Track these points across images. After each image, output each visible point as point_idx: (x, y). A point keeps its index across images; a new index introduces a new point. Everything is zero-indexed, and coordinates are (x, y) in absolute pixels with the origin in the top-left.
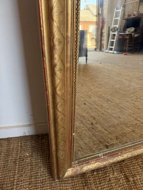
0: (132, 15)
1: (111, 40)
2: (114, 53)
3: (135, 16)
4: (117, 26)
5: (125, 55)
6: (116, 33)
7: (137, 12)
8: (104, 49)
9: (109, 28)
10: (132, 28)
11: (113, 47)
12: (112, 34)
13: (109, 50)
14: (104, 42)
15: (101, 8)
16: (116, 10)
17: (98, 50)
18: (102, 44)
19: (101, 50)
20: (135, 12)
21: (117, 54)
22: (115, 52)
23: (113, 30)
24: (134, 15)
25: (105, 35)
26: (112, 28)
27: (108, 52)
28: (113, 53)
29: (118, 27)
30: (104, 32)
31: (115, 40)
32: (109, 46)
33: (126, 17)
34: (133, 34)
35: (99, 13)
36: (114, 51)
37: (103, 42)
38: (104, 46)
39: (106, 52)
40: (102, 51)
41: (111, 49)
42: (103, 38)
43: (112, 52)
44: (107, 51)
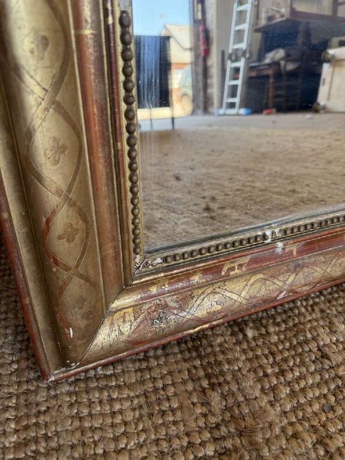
0: (277, 16)
1: (229, 83)
2: (241, 115)
3: (284, 19)
4: (243, 46)
5: (268, 114)
6: (241, 64)
7: (289, 9)
8: (214, 108)
9: (223, 53)
10: (278, 52)
11: (237, 100)
12: (231, 68)
13: (227, 108)
14: (214, 91)
15: (200, 5)
16: (237, 7)
17: (200, 111)
18: (209, 96)
19: (206, 110)
20: (283, 10)
21: (248, 114)
22: (242, 111)
23: (233, 58)
24: (282, 16)
25: (214, 71)
26: (230, 51)
27: (224, 115)
28: (238, 114)
29: (244, 48)
30: (212, 66)
31: (239, 82)
32: (228, 97)
33: (263, 22)
34: (282, 63)
35: (196, 17)
36: (240, 107)
37: (209, 91)
38: (213, 101)
39: (220, 115)
40: (210, 114)
41: (232, 105)
42: (209, 81)
43: (233, 111)
44: (221, 112)
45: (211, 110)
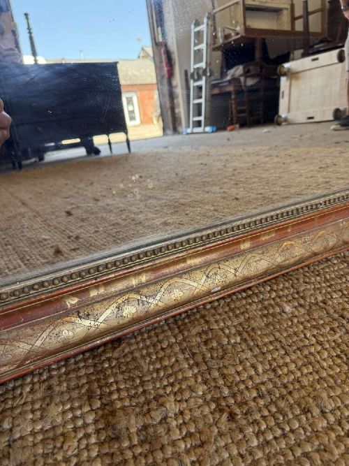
0: (233, 34)
1: (194, 101)
2: (207, 132)
3: (239, 36)
4: (203, 65)
5: (232, 130)
6: (202, 83)
7: (243, 26)
8: (183, 128)
9: (186, 72)
10: (238, 68)
11: (202, 118)
12: (194, 87)
13: (193, 127)
14: (181, 111)
15: (159, 28)
16: (195, 28)
17: (169, 132)
18: (177, 116)
19: (175, 130)
20: (238, 29)
21: (213, 132)
22: (208, 129)
23: (196, 77)
24: (237, 34)
25: (179, 91)
26: (192, 71)
27: (192, 133)
28: (204, 132)
29: (204, 67)
30: (176, 86)
31: (202, 101)
32: (193, 116)
33: (221, 41)
34: (242, 79)
35: (157, 41)
36: (205, 126)
37: (177, 111)
38: (181, 121)
39: (188, 134)
40: (179, 133)
41: (198, 124)
42: (175, 101)
43: (200, 130)
44: (189, 131)
45: (180, 129)
